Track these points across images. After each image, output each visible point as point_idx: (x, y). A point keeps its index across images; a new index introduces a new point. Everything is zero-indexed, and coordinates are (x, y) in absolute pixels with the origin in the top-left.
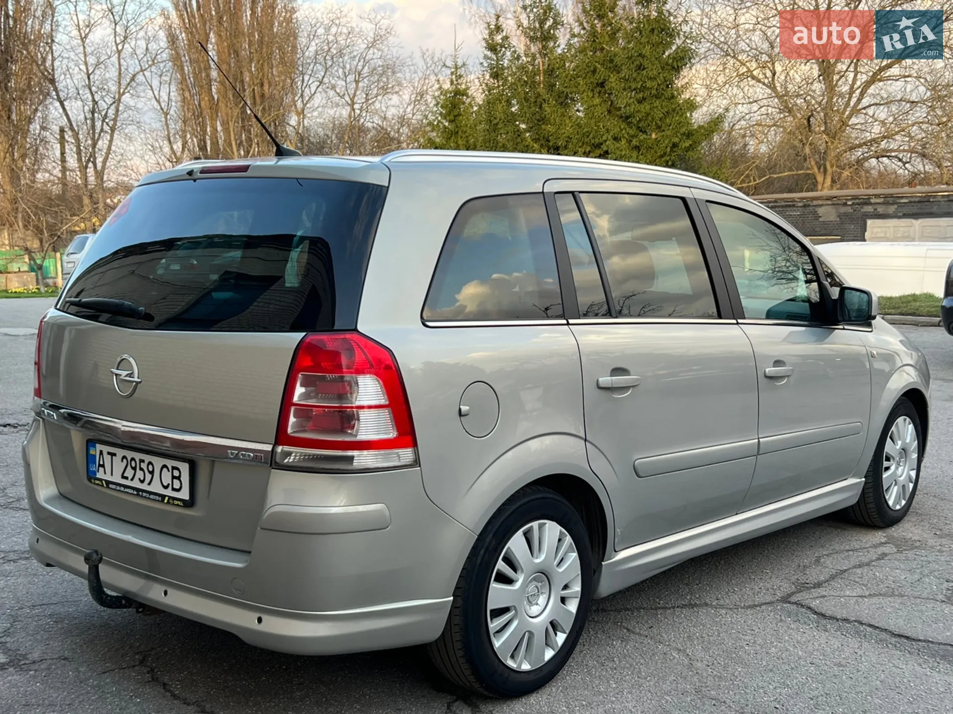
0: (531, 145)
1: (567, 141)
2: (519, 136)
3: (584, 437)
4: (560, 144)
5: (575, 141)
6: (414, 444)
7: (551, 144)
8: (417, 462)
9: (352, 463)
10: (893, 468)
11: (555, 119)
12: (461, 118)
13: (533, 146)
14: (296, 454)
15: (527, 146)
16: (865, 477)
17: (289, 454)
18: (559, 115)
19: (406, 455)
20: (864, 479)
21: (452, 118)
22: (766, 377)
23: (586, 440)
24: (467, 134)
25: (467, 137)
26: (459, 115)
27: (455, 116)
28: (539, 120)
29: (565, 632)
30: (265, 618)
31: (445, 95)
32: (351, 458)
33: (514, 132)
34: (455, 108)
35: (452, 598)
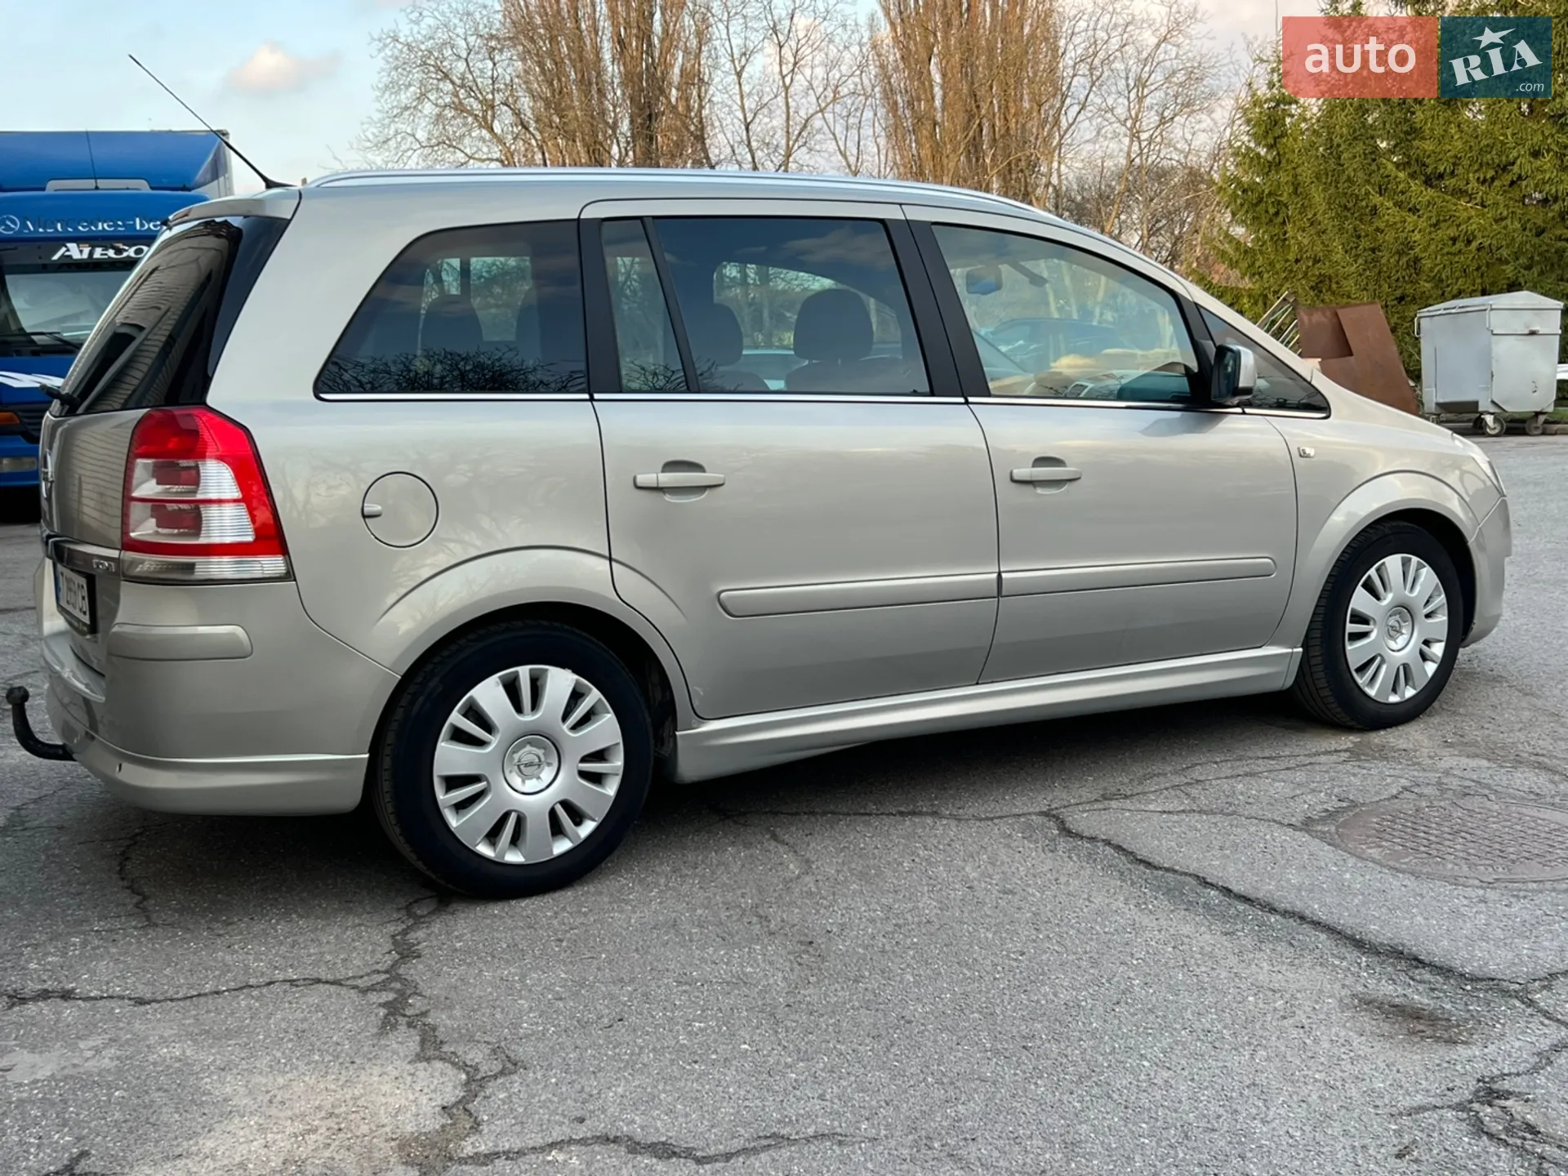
0: (1393, 175)
1: (1454, 164)
2: (1374, 160)
3: (607, 554)
4: (1442, 169)
5: (1466, 162)
6: (282, 549)
7: (1429, 171)
8: (289, 575)
9: (193, 573)
10: (1373, 636)
11: (1432, 130)
12: (1285, 140)
13: (1396, 177)
14: (148, 563)
15: (1388, 176)
16: (1302, 646)
17: (142, 561)
18: (1442, 122)
19: (272, 565)
20: (1301, 650)
21: (1270, 141)
22: (1013, 481)
23: (610, 559)
24: (1294, 165)
25: (1294, 169)
26: (1282, 136)
27: (1275, 139)
28: (1407, 133)
29: (593, 820)
30: (125, 765)
31: (1261, 107)
32: (191, 567)
33: (1365, 154)
34: (1276, 123)
35: (367, 756)
